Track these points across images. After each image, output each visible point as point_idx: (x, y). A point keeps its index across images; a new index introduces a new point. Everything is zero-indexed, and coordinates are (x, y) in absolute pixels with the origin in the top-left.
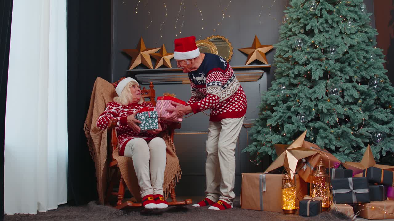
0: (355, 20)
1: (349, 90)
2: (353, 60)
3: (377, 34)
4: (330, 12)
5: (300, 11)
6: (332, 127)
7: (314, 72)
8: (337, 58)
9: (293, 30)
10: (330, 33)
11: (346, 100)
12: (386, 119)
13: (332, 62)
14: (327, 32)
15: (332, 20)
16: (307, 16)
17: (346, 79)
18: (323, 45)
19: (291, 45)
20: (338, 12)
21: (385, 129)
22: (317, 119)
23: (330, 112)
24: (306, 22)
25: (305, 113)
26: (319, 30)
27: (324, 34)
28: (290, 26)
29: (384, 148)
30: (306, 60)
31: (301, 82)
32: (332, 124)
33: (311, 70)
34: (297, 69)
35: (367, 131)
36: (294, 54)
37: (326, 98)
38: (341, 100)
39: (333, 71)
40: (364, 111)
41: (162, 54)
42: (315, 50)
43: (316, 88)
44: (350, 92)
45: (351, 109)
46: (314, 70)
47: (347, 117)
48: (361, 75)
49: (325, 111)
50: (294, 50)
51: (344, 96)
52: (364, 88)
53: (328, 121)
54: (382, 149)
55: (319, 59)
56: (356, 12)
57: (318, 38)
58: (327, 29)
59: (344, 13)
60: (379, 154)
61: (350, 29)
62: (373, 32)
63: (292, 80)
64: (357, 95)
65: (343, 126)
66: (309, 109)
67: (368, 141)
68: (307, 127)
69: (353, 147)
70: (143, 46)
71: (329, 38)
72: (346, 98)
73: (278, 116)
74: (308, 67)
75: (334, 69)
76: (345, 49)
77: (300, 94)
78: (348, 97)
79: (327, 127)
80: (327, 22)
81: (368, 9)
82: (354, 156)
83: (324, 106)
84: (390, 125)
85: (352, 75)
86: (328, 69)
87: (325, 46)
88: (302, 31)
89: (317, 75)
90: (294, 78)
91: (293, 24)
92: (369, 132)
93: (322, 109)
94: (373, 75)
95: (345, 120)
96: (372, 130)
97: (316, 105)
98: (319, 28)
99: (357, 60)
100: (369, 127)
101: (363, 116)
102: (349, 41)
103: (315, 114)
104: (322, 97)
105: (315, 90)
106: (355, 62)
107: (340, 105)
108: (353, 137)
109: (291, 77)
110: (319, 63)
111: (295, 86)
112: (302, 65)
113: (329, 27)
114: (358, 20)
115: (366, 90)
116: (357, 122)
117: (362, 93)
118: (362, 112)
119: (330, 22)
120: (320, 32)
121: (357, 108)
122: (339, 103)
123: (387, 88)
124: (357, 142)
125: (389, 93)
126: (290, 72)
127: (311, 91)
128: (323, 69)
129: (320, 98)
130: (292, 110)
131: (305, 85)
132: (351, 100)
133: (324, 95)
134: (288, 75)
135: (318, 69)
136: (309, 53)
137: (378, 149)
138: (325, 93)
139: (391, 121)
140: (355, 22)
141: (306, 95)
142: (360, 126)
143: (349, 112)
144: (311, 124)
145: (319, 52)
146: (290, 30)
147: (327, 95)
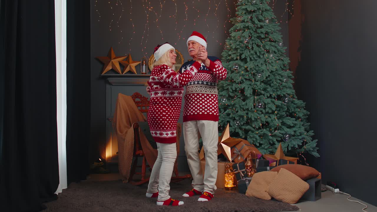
0: (275, 52)
1: (269, 103)
2: (273, 82)
3: (289, 61)
4: (258, 46)
5: (238, 43)
6: (257, 130)
7: (246, 90)
8: (262, 80)
9: (232, 56)
10: (258, 61)
11: (267, 111)
12: (292, 125)
13: (258, 83)
14: (256, 60)
15: (260, 52)
16: (242, 48)
17: (267, 96)
18: (253, 71)
19: (230, 68)
20: (264, 47)
21: (291, 131)
22: (247, 123)
23: (256, 120)
24: (241, 52)
25: (239, 119)
26: (251, 58)
27: (253, 61)
28: (230, 53)
29: (290, 145)
30: (241, 80)
31: (237, 96)
32: (257, 128)
33: (244, 88)
34: (234, 86)
35: (280, 133)
36: (233, 75)
37: (253, 110)
38: (264, 111)
39: (259, 91)
40: (278, 119)
41: (129, 62)
42: (247, 73)
43: (247, 101)
44: (270, 106)
45: (270, 117)
46: (246, 89)
47: (267, 122)
48: (277, 94)
49: (253, 119)
50: (232, 72)
51: (266, 108)
52: (279, 103)
53: (255, 125)
54: (289, 145)
55: (250, 80)
56: (276, 47)
57: (250, 65)
58: (256, 59)
59: (267, 47)
60: (286, 148)
61: (271, 59)
62: (287, 61)
63: (231, 94)
64: (274, 108)
65: (265, 130)
66: (242, 117)
67: (280, 139)
68: (241, 129)
69: (270, 143)
70: (113, 55)
71: (257, 65)
72: (267, 110)
73: (221, 120)
74: (243, 86)
75: (260, 89)
76: (268, 73)
77: (237, 106)
78: (268, 109)
79: (254, 130)
80: (256, 53)
81: (284, 45)
82: (271, 150)
83: (252, 115)
84: (294, 129)
85: (271, 93)
86: (255, 88)
87: (254, 71)
88: (238, 58)
89: (248, 92)
90: (232, 92)
91: (232, 51)
92: (281, 133)
93: (251, 118)
94: (285, 93)
95: (266, 125)
96: (283, 132)
97: (247, 114)
98: (250, 57)
99: (275, 83)
100: (281, 130)
101: (277, 123)
102: (270, 67)
103: (246, 120)
104: (251, 109)
105: (247, 103)
106: (274, 84)
107: (263, 115)
108: (271, 138)
109: (230, 91)
110: (250, 83)
111: (232, 98)
112: (238, 83)
113: (257, 57)
114: (277, 52)
115: (280, 105)
116: (273, 127)
117: (277, 107)
118: (277, 120)
119: (258, 54)
120: (251, 60)
121: (274, 117)
122: (262, 113)
123: (294, 102)
124: (273, 141)
125: (295, 106)
126: (229, 87)
127: (244, 103)
128: (252, 88)
129: (250, 109)
130: (231, 116)
131: (240, 98)
132: (270, 111)
133: (253, 107)
134: (228, 89)
135: (249, 87)
136: (243, 75)
137: (286, 145)
138: (253, 106)
139: (295, 126)
140: (275, 53)
141: (240, 106)
142: (275, 129)
143: (269, 120)
144: (244, 127)
145: (250, 75)
146: (230, 55)
147: (254, 107)
